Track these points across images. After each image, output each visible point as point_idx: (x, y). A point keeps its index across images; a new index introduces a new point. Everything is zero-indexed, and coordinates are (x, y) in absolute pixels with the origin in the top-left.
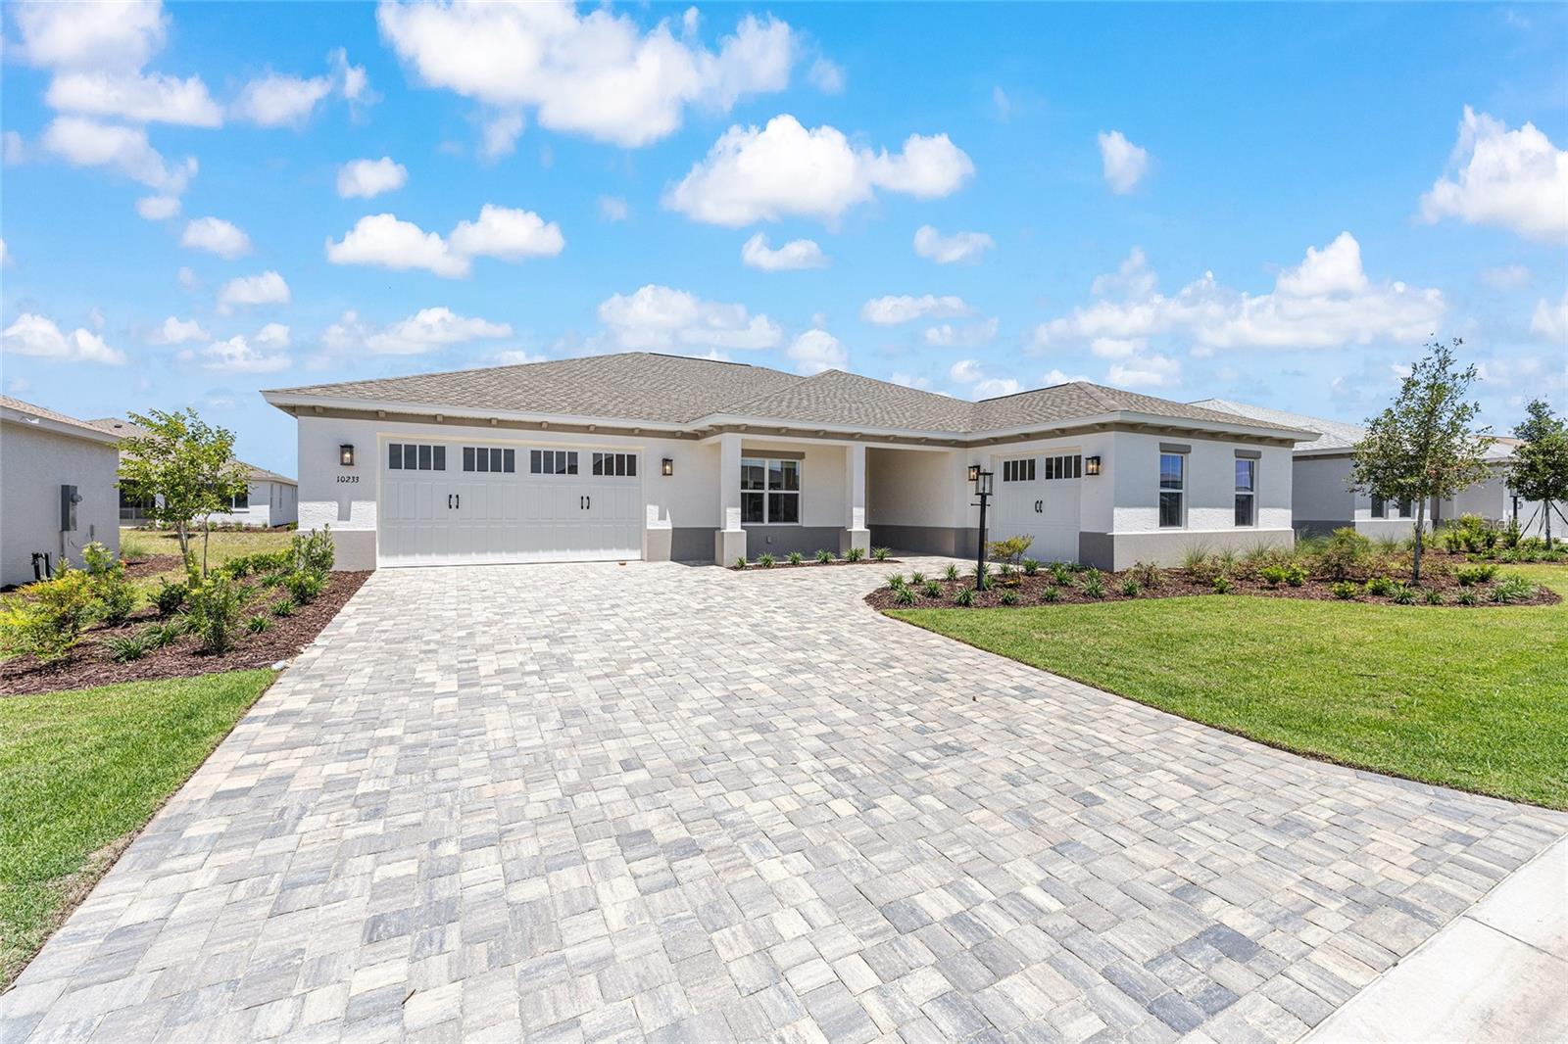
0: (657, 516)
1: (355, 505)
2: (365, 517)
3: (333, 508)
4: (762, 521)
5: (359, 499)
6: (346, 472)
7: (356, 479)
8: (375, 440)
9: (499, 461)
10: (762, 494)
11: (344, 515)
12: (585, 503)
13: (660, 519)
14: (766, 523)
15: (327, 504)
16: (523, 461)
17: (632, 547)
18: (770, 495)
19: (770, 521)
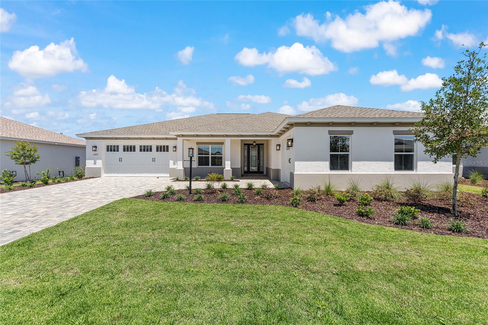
0: (173, 164)
1: (97, 161)
2: (100, 164)
3: (93, 161)
4: (209, 165)
5: (98, 159)
6: (95, 152)
7: (97, 154)
8: (102, 145)
9: (131, 149)
10: (209, 157)
11: (95, 163)
12: (154, 160)
13: (173, 165)
14: (210, 166)
15: (92, 161)
16: (138, 149)
17: (167, 173)
18: (211, 157)
19: (212, 165)
